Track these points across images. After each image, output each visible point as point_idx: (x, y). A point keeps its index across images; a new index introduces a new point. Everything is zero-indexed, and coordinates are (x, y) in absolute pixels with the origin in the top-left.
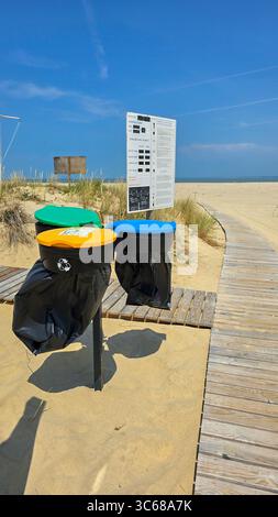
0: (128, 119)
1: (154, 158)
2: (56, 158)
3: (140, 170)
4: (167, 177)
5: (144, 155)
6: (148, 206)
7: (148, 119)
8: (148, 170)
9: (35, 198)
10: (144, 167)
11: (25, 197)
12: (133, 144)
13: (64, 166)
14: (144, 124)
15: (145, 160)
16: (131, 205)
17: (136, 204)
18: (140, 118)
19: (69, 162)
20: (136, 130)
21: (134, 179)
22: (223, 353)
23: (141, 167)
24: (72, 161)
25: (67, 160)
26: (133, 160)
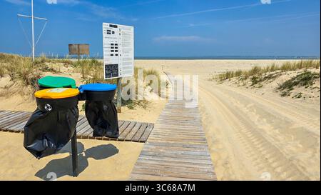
0: (103, 26)
1: (120, 48)
2: (70, 45)
3: (112, 55)
4: (129, 59)
5: (114, 46)
6: (117, 75)
7: (116, 27)
8: (117, 55)
9: (52, 70)
10: (114, 53)
11: (46, 69)
12: (107, 41)
13: (75, 49)
14: (113, 29)
15: (114, 49)
16: (106, 74)
17: (110, 74)
18: (111, 26)
19: (79, 48)
20: (109, 32)
21: (108, 60)
22: (147, 154)
23: (112, 53)
24: (80, 46)
25: (77, 46)
26: (107, 49)
